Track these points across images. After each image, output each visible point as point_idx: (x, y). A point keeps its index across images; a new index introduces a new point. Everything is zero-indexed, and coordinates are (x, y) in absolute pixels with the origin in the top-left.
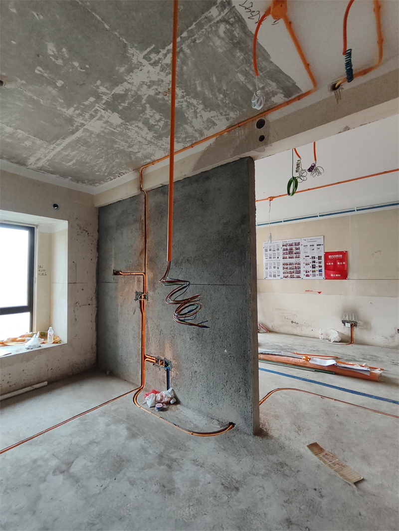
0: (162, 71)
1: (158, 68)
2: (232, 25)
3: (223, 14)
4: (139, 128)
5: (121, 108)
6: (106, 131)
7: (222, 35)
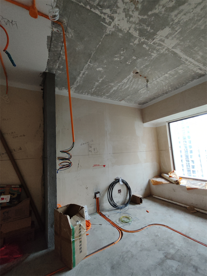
4: (178, 13)
5: (152, 31)
6: (177, 36)
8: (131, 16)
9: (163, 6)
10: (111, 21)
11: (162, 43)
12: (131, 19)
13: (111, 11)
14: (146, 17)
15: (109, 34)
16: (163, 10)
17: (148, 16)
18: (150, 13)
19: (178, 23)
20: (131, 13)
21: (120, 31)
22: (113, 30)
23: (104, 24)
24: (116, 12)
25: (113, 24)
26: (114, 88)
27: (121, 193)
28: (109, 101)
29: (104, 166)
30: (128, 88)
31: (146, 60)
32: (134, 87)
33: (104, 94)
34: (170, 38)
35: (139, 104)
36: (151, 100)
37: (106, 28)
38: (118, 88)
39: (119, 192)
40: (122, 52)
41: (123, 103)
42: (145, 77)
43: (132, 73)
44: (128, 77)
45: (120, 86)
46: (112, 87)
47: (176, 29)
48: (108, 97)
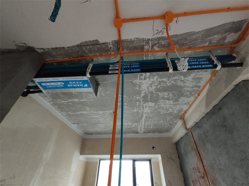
2: (158, 43)
3: (150, 45)
4: (163, 102)
5: (149, 99)
6: (152, 110)
7: (158, 49)
8: (151, 86)
9: (163, 95)
10: (143, 79)
11: (145, 107)
12: (150, 88)
13: (149, 75)
14: (155, 92)
15: (133, 83)
16: (162, 96)
17: (156, 93)
18: (157, 92)
19: (159, 105)
20: (153, 85)
21: (140, 87)
22: (138, 83)
23: (139, 77)
24: (150, 79)
25: (141, 81)
26: (85, 112)
32: (100, 119)
33: (67, 111)
34: (150, 108)
38: (88, 114)
40: (125, 96)
44: (105, 112)
45: (92, 113)
46: (85, 110)
47: (155, 107)
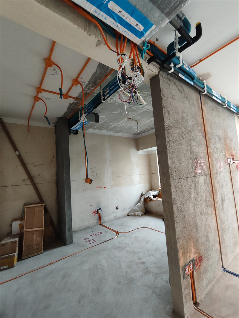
0: (114, 97)
1: (113, 98)
2: (89, 87)
3: (87, 90)
7: (93, 88)
15: (110, 104)
21: (117, 102)
22: (113, 102)
25: (112, 100)
26: (113, 126)
27: (118, 209)
28: (109, 133)
29: (105, 188)
30: (124, 126)
31: (135, 113)
32: (128, 125)
33: (104, 129)
34: (148, 105)
35: (134, 135)
36: (143, 132)
37: (108, 101)
38: (116, 126)
39: (117, 209)
40: (118, 110)
41: (120, 134)
42: (136, 121)
43: (126, 119)
44: (123, 120)
45: (117, 124)
46: (111, 125)
48: (108, 130)
